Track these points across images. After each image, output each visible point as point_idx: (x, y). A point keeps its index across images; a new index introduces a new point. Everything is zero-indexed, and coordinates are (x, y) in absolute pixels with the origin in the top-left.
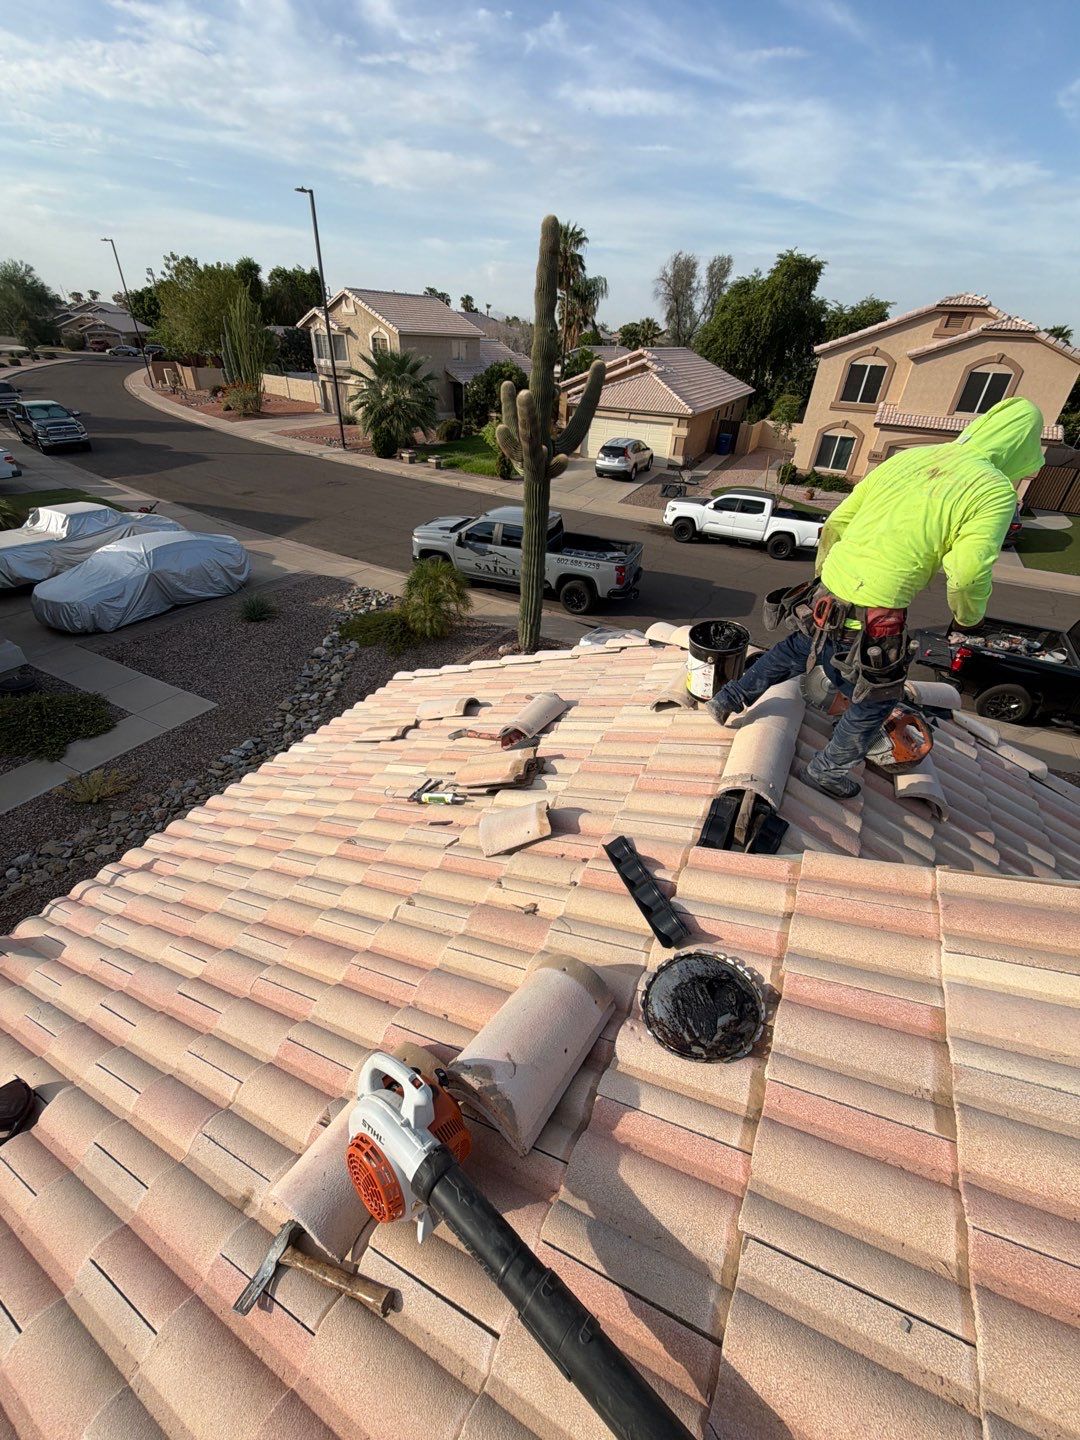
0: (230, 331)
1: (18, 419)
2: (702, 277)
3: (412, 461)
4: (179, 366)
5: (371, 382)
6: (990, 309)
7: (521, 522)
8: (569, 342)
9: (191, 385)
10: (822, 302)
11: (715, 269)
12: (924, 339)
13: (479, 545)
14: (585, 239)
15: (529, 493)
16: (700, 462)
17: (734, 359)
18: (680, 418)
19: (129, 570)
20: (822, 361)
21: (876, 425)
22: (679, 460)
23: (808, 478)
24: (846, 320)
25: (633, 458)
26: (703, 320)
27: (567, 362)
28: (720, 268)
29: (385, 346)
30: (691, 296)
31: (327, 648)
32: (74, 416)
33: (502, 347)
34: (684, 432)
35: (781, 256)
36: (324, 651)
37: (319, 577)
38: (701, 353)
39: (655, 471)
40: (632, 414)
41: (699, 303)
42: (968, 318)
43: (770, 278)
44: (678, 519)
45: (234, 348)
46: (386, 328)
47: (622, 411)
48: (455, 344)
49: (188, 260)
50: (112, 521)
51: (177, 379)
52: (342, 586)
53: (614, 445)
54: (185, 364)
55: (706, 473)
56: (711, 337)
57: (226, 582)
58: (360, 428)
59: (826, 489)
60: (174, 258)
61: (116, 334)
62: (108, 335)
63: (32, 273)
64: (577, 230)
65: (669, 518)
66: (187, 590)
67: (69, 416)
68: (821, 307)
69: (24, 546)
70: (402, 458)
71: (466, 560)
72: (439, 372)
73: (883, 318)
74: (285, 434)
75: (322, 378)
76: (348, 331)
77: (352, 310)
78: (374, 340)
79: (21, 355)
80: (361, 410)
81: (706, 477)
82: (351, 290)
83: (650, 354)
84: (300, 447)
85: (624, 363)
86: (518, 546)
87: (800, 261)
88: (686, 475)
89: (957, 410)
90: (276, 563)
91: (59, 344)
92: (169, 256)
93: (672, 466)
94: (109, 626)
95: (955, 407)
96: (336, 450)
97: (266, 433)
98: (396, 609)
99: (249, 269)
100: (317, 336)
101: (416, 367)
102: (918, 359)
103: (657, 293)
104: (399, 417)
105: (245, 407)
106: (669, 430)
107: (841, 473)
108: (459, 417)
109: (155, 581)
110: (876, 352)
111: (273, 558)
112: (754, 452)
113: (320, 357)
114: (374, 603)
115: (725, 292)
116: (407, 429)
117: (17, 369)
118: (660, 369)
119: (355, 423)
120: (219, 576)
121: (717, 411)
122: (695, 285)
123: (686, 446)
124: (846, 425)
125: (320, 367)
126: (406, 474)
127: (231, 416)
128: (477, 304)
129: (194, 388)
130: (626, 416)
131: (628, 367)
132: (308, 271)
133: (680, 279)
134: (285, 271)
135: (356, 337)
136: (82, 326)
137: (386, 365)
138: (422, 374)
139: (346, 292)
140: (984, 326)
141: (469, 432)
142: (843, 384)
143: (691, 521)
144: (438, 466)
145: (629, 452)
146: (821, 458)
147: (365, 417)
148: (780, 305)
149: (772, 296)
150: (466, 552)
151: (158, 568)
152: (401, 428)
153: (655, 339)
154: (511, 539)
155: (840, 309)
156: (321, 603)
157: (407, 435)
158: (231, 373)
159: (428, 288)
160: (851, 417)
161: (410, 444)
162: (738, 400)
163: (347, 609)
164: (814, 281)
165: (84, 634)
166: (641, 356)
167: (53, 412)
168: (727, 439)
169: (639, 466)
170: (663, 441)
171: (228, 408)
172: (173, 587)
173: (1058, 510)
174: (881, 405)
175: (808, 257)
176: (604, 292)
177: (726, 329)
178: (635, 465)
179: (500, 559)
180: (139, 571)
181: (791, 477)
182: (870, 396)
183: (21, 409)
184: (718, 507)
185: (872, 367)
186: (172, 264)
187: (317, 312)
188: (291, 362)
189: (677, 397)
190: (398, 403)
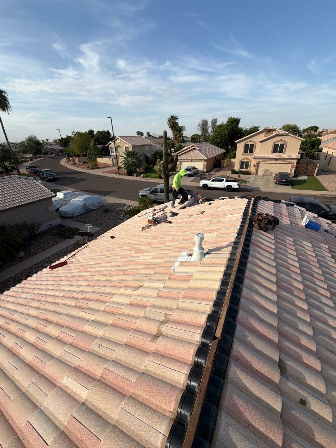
0: (89, 149)
1: (41, 174)
2: (210, 124)
3: (137, 176)
4: (74, 158)
5: (125, 158)
6: (276, 129)
7: (163, 187)
8: (176, 142)
9: (78, 162)
10: (241, 128)
11: (213, 122)
12: (262, 137)
13: (155, 193)
14: (178, 118)
15: (164, 181)
16: (211, 170)
17: (220, 143)
18: (204, 160)
19: (79, 204)
20: (238, 144)
21: (253, 158)
22: (205, 170)
23: (239, 172)
24: (248, 132)
25: (193, 171)
26: (211, 134)
27: (175, 148)
28: (214, 122)
29: (128, 149)
30: (207, 129)
31: (123, 217)
32: (54, 172)
33: (158, 146)
34: (206, 163)
35: (229, 118)
36: (122, 217)
37: (118, 204)
38: (211, 143)
39: (199, 174)
40: (192, 160)
41: (210, 130)
42: (272, 132)
43: (226, 124)
44: (203, 184)
45: (90, 152)
46: (129, 145)
47: (189, 160)
48: (146, 147)
49: (78, 132)
50: (72, 194)
51: (74, 161)
52: (124, 205)
53: (188, 168)
54: (76, 157)
55: (213, 173)
56: (213, 139)
57: (98, 206)
58: (123, 169)
59: (243, 175)
60: (74, 132)
61: (55, 150)
62: (54, 151)
63: (36, 138)
64: (176, 116)
65: (201, 185)
66: (90, 208)
67: (52, 172)
68: (241, 129)
69: (55, 201)
70: (134, 176)
71: (152, 197)
72: (142, 154)
73: (258, 130)
74: (104, 172)
75: (112, 158)
76: (119, 146)
77: (120, 141)
78: (126, 148)
79: (32, 158)
80: (123, 165)
81: (213, 174)
82: (119, 137)
83: (196, 145)
84: (108, 175)
85: (189, 148)
86: (163, 193)
87: (234, 119)
88: (207, 174)
89: (273, 153)
90: (107, 201)
91: (41, 154)
92: (73, 132)
93: (204, 172)
94: (75, 216)
95: (272, 152)
96: (117, 175)
97: (99, 172)
98: (137, 208)
99: (91, 132)
100: (111, 148)
101: (137, 154)
102: (261, 142)
103: (198, 129)
104: (133, 166)
105: (93, 166)
106: (202, 163)
107: (247, 170)
108: (148, 164)
109: (84, 206)
110: (251, 141)
111: (106, 200)
112: (226, 167)
113: (112, 153)
114: (131, 208)
115: (216, 127)
116: (135, 168)
117: (32, 162)
118: (199, 149)
119: (121, 168)
120: (97, 204)
121: (215, 157)
122: (208, 126)
123: (207, 167)
124: (246, 158)
125: (112, 155)
126: (135, 179)
127: (89, 169)
128: (151, 134)
129: (78, 163)
130: (190, 161)
131: (191, 149)
132: (106, 131)
133: (204, 125)
134: (100, 131)
135: (121, 147)
136: (47, 149)
137: (129, 154)
138: (138, 155)
139: (118, 137)
140: (275, 133)
141: (151, 168)
142: (244, 149)
143: (207, 184)
144: (143, 177)
145: (192, 170)
146: (241, 167)
147: (124, 167)
148: (230, 130)
149: (227, 128)
150: (152, 195)
151: (85, 203)
152: (134, 168)
153: (200, 139)
154: (162, 191)
155: (246, 129)
156: (120, 208)
157: (135, 170)
158: (89, 158)
159: (137, 131)
160: (247, 157)
161: (136, 172)
162: (221, 154)
163: (126, 209)
164: (238, 123)
165: (70, 217)
166: (194, 146)
167: (49, 172)
168: (218, 164)
169: (195, 173)
170: (200, 166)
171: (89, 167)
172: (87, 207)
173: (305, 175)
174: (254, 153)
175: (236, 118)
176: (184, 129)
177: (216, 136)
178: (194, 173)
179: (160, 196)
180: (81, 204)
181: (234, 172)
182: (251, 151)
183: (41, 172)
184: (212, 181)
185: (250, 145)
186: (73, 133)
187: (111, 142)
188: (103, 154)
189: (203, 155)
190: (132, 162)
